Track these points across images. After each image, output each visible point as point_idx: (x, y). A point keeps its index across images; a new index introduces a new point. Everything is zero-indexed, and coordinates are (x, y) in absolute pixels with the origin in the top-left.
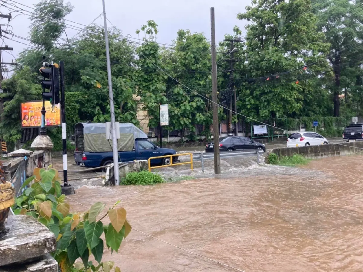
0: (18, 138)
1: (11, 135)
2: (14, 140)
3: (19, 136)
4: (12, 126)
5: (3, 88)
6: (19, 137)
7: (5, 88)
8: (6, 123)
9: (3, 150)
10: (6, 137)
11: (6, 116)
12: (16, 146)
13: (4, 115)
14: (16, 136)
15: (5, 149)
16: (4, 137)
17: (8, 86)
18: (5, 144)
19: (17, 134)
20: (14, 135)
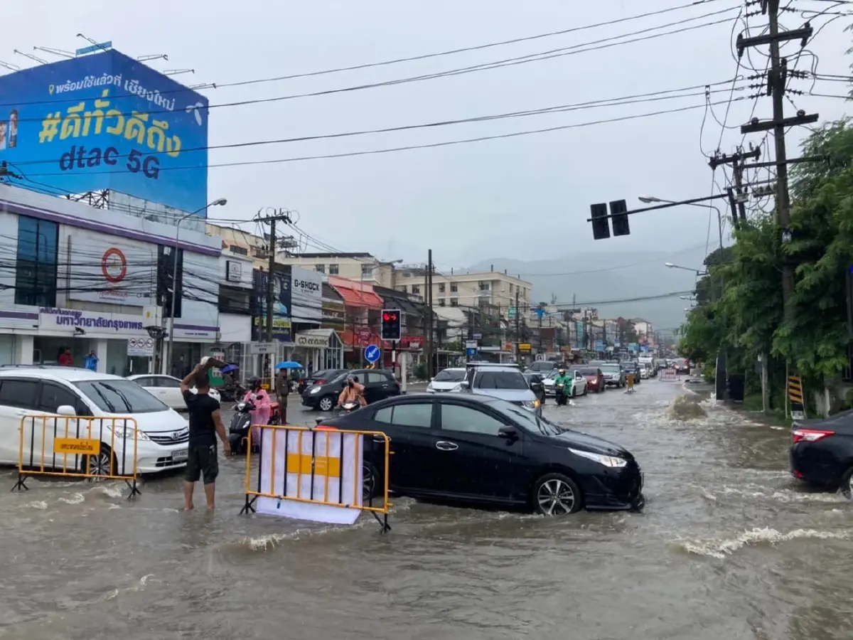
0: (840, 368)
1: (818, 359)
2: (826, 372)
3: (841, 362)
4: (818, 331)
5: (792, 230)
6: (843, 366)
7: (797, 227)
8: (802, 324)
9: (792, 398)
10: (806, 364)
11: (800, 304)
12: (831, 390)
13: (796, 301)
14: (834, 361)
15: (800, 397)
16: (799, 364)
17: (806, 222)
18: (797, 382)
19: (836, 355)
20: (828, 358)
